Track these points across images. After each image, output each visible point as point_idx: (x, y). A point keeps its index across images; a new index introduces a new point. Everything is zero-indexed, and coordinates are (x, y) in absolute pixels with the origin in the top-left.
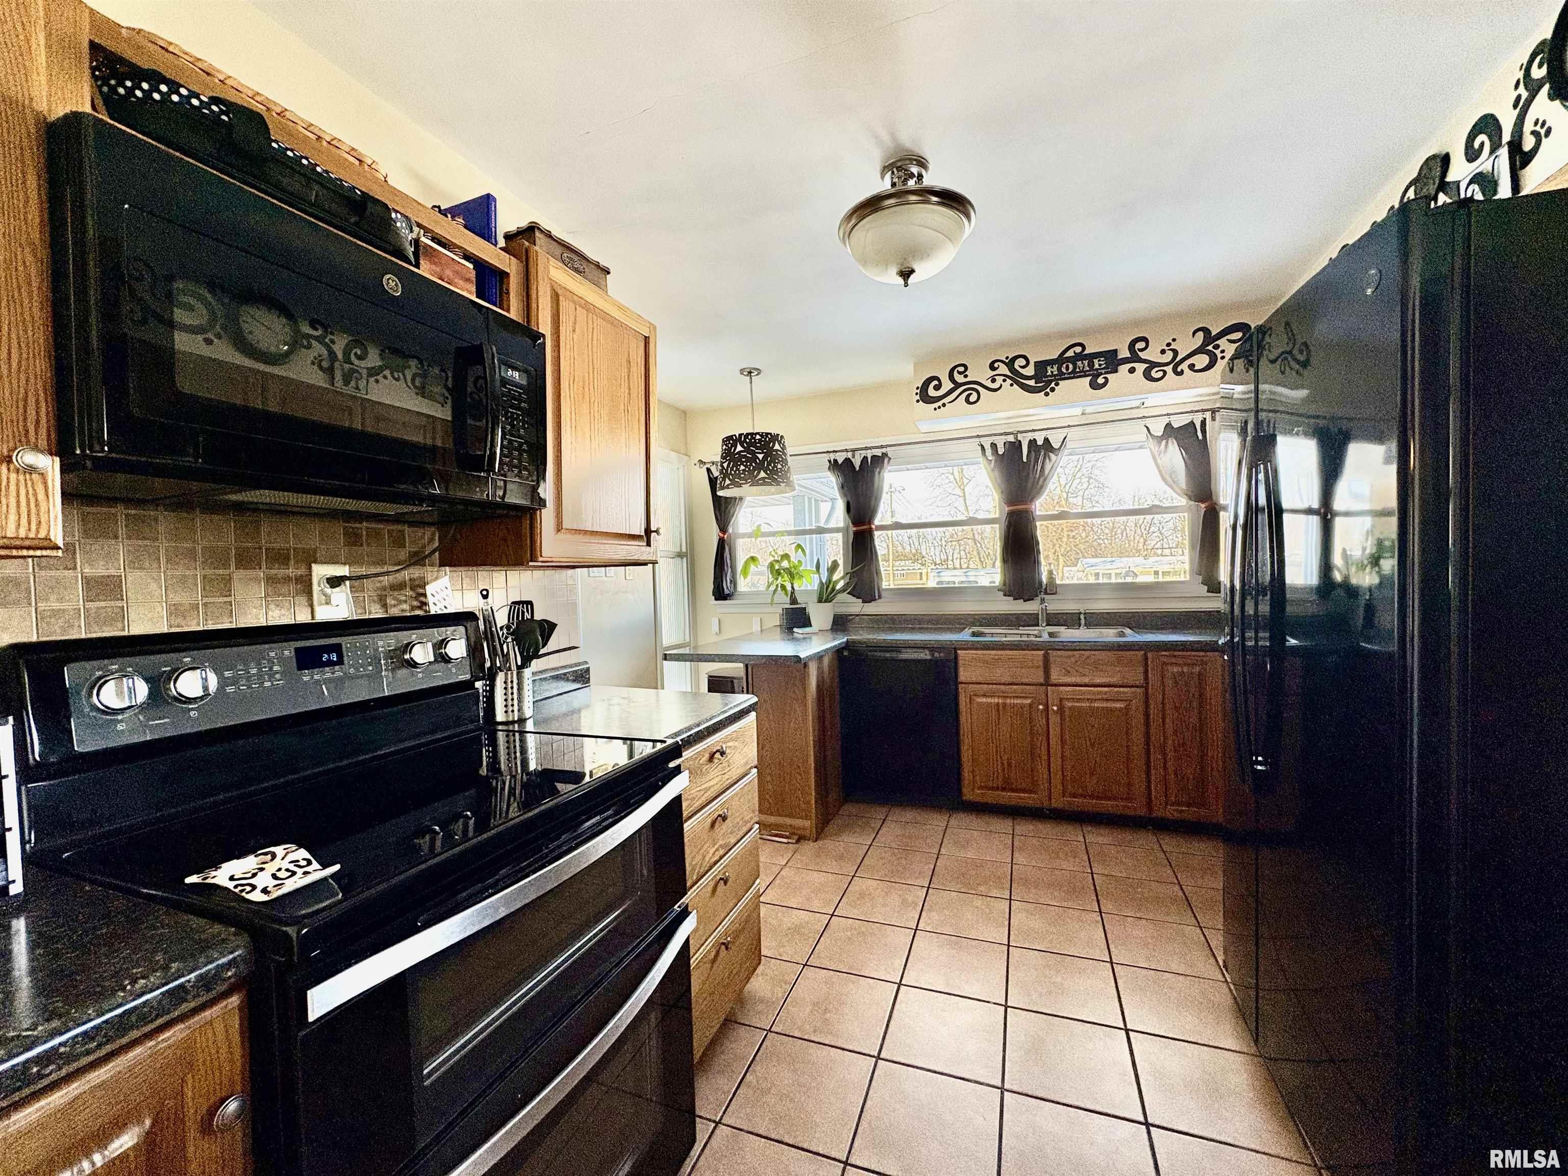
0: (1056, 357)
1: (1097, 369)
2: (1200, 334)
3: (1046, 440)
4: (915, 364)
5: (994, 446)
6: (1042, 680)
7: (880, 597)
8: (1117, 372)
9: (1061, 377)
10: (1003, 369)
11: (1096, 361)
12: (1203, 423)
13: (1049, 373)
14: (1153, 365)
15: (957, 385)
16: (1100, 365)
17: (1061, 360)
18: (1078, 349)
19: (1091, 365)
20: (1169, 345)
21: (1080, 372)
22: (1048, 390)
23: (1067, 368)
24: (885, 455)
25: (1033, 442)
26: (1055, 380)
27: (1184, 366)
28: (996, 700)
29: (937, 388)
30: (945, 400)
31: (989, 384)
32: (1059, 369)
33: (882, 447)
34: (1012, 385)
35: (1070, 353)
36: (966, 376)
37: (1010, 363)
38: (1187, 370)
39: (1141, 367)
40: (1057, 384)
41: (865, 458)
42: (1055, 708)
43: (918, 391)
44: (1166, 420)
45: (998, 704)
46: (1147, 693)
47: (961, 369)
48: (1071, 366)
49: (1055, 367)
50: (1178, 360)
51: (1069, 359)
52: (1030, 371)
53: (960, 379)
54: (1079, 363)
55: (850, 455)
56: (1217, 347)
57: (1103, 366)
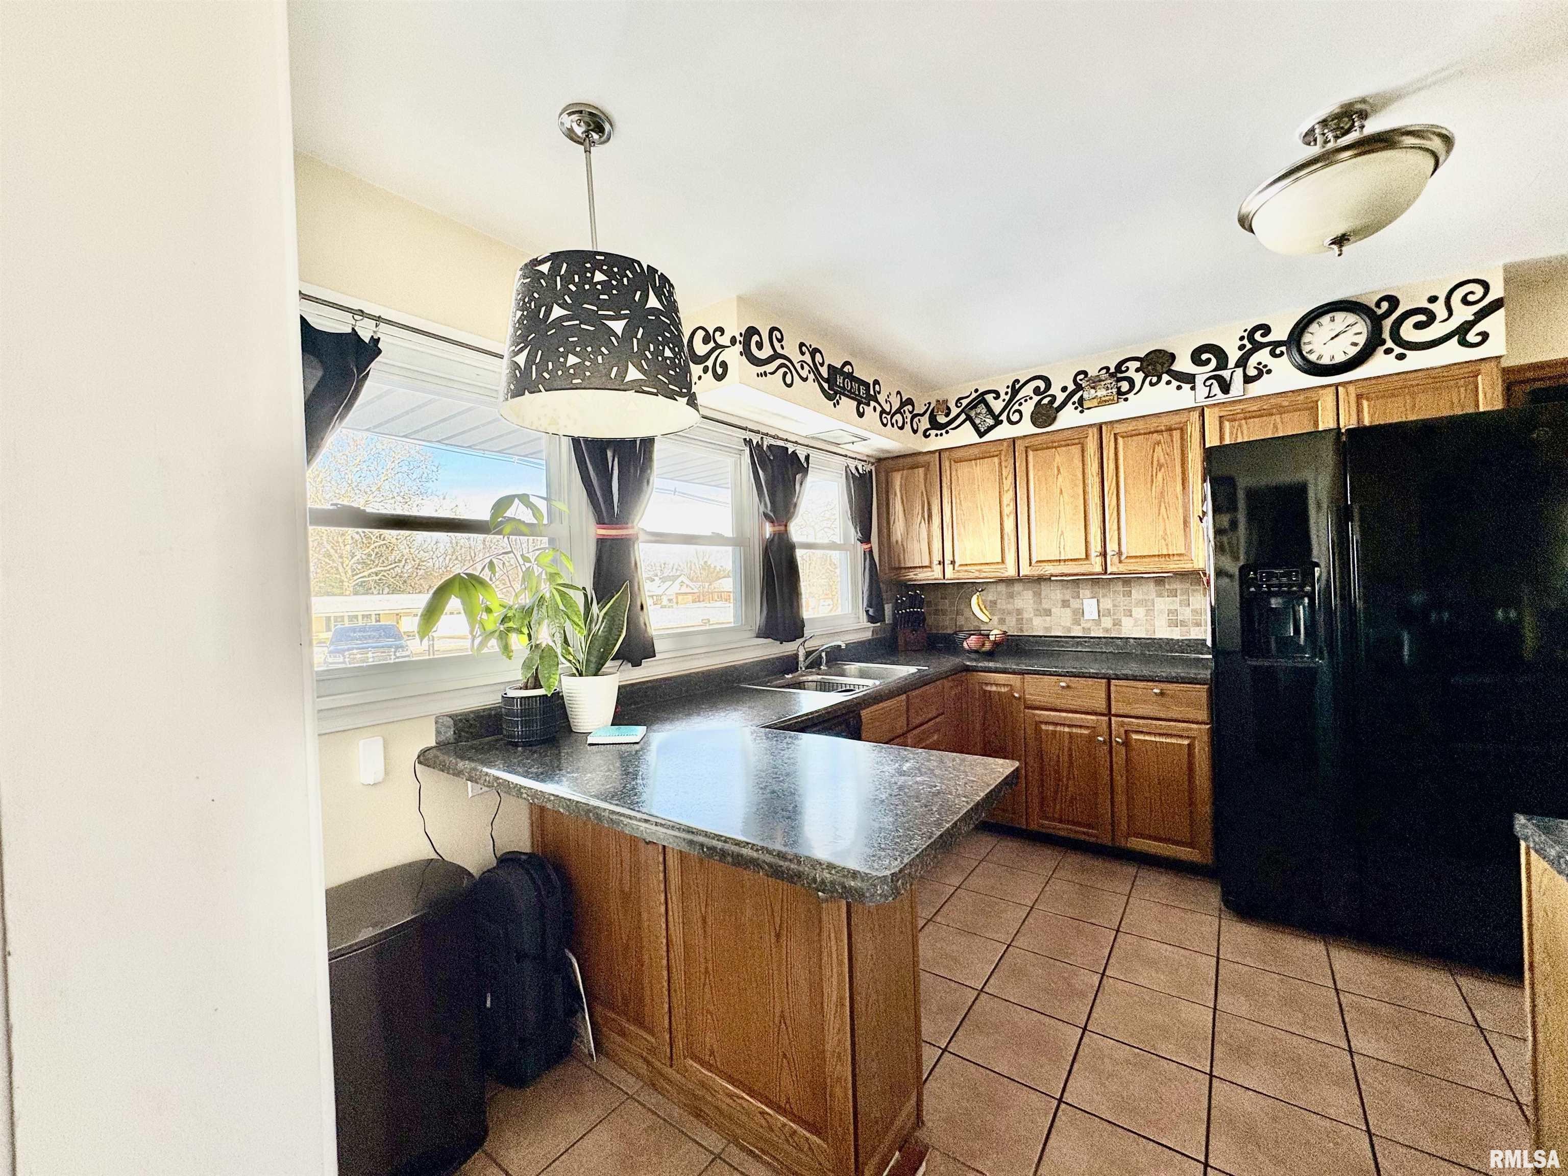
1: (860, 397)
2: (899, 396)
4: (736, 300)
5: (760, 444)
7: (654, 651)
8: (869, 405)
9: (843, 392)
10: (808, 357)
11: (861, 388)
13: (836, 382)
14: (883, 410)
15: (776, 354)
16: (862, 393)
17: (842, 372)
19: (858, 390)
20: (888, 396)
22: (836, 401)
23: (847, 383)
26: (840, 393)
27: (894, 420)
29: (758, 346)
30: (767, 368)
31: (799, 368)
32: (843, 383)
34: (814, 380)
36: (782, 347)
38: (895, 424)
39: (879, 410)
40: (840, 398)
43: (742, 339)
47: (778, 335)
50: (892, 413)
51: (845, 375)
52: (825, 372)
53: (778, 347)
54: (853, 384)
56: (905, 412)
57: (864, 396)
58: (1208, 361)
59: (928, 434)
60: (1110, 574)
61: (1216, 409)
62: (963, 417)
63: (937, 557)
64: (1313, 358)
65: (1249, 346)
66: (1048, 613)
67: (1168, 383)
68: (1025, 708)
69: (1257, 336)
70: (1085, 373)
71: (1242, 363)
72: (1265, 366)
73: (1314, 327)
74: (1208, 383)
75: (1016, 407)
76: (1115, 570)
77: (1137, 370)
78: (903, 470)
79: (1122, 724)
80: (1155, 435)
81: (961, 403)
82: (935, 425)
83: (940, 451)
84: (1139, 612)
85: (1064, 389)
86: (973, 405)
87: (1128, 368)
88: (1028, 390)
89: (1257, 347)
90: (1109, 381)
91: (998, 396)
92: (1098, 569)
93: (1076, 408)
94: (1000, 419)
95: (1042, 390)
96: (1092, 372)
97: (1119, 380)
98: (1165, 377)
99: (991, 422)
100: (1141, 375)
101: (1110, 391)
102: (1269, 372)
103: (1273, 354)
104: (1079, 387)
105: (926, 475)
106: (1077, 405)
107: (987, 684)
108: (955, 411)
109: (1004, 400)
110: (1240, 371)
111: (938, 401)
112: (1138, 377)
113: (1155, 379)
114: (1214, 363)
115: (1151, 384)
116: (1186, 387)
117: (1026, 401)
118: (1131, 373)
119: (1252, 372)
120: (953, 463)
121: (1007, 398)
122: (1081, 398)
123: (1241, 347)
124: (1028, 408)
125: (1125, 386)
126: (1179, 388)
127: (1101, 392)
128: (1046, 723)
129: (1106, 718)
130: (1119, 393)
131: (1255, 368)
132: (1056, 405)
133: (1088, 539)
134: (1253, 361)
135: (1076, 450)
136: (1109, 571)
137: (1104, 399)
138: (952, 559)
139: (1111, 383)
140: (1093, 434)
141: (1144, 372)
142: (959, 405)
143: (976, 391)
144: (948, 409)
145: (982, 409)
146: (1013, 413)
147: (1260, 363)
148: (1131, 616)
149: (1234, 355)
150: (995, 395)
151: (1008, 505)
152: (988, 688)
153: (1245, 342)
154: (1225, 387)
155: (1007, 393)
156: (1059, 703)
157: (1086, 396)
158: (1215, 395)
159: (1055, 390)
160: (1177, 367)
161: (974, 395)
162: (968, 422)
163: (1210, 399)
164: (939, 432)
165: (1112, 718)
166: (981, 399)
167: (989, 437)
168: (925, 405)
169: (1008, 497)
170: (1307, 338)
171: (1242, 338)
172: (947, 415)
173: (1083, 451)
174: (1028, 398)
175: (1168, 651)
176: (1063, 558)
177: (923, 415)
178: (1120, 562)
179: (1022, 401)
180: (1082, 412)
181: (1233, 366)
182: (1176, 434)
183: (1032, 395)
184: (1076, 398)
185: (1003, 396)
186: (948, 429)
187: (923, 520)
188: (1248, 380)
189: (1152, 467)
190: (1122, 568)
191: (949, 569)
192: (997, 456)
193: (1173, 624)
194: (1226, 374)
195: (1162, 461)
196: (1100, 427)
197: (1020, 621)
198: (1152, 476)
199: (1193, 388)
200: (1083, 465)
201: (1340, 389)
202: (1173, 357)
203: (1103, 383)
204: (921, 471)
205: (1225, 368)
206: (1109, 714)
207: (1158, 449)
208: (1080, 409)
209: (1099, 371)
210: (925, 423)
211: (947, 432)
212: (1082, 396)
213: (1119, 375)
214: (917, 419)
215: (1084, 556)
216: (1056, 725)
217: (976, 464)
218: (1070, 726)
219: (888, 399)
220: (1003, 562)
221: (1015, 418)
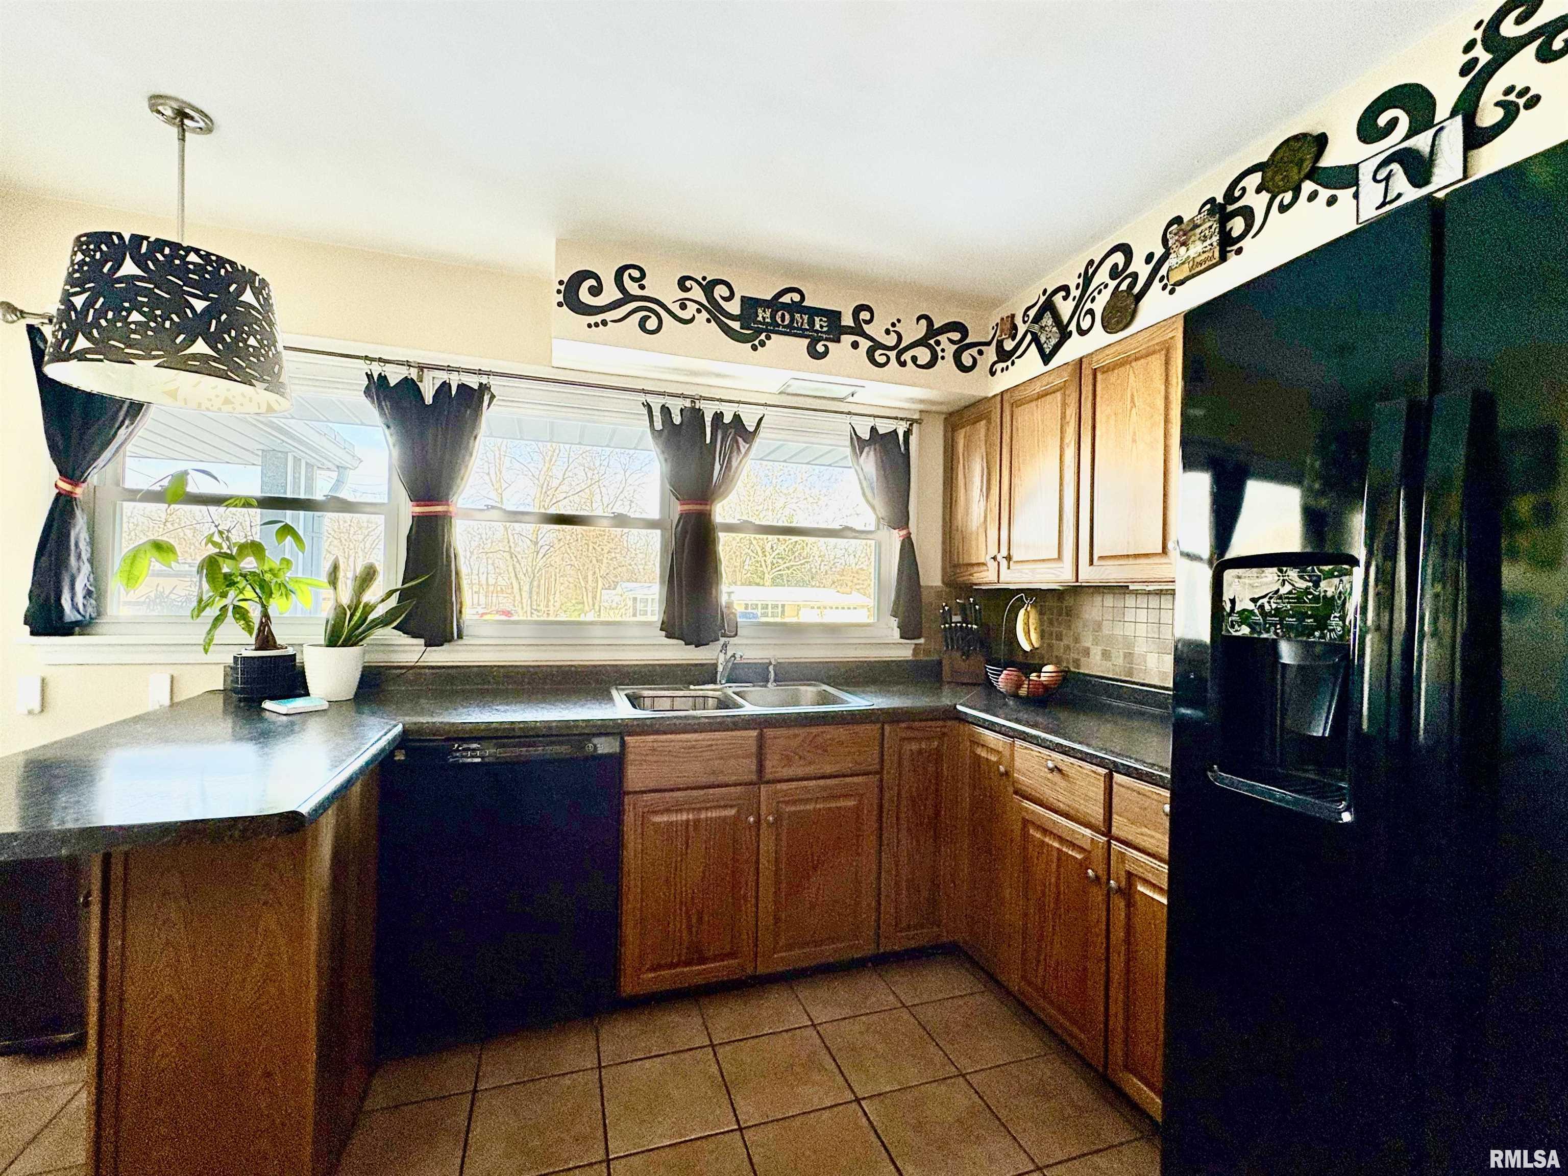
0: (769, 298)
1: (817, 331)
2: (923, 322)
3: (737, 417)
4: (559, 242)
5: (665, 410)
6: (754, 777)
7: (460, 636)
8: (838, 341)
9: (772, 328)
10: (697, 293)
11: (817, 319)
12: (907, 434)
13: (760, 319)
14: (877, 345)
15: (628, 298)
16: (821, 327)
17: (773, 304)
18: (796, 297)
19: (812, 323)
20: (893, 325)
22: (756, 342)
23: (783, 316)
24: (484, 388)
25: (718, 416)
26: (766, 330)
27: (907, 356)
28: (685, 817)
29: (596, 291)
30: (609, 316)
31: (676, 308)
32: (773, 317)
33: (480, 372)
34: (708, 321)
35: (786, 299)
36: (642, 287)
37: (709, 287)
38: (909, 362)
39: (865, 344)
40: (768, 338)
41: (445, 386)
42: (771, 818)
43: (562, 288)
44: (871, 422)
45: (688, 821)
46: (881, 780)
47: (636, 274)
48: (787, 316)
50: (901, 347)
51: (785, 306)
52: (734, 307)
53: (633, 288)
54: (797, 316)
55: (413, 374)
56: (938, 343)
57: (825, 329)
58: (1391, 125)
59: (994, 369)
62: (1029, 337)
63: (992, 549)
65: (1485, 59)
67: (1313, 196)
68: (1014, 792)
69: (1509, 25)
70: (1179, 221)
71: (1466, 100)
72: (1526, 91)
74: (1382, 175)
75: (1088, 305)
77: (1259, 189)
78: (967, 425)
79: (1124, 858)
81: (1028, 316)
82: (1002, 355)
83: (1003, 394)
85: (1149, 258)
86: (1039, 317)
87: (1244, 189)
88: (1103, 275)
89: (1507, 52)
90: (1210, 224)
91: (1067, 297)
93: (1164, 288)
94: (1069, 329)
95: (1121, 268)
96: (1190, 214)
97: (1229, 217)
98: (1308, 187)
99: (1058, 337)
100: (1265, 196)
101: (1209, 242)
104: (1168, 249)
105: (988, 429)
106: (1164, 282)
108: (1021, 330)
109: (1074, 298)
110: (1458, 125)
111: (1005, 319)
112: (1258, 202)
113: (1288, 198)
114: (1402, 127)
115: (1283, 209)
117: (1100, 292)
118: (1249, 198)
119: (1490, 119)
120: (1014, 407)
121: (1079, 293)
122: (1170, 267)
123: (1467, 68)
124: (1102, 304)
125: (1238, 226)
126: (1332, 201)
127: (1195, 249)
128: (1034, 825)
129: (1105, 840)
130: (1228, 242)
131: (1498, 104)
134: (1494, 89)
135: (1156, 362)
137: (1198, 260)
138: (1007, 552)
139: (1210, 227)
141: (1268, 191)
142: (1026, 319)
143: (1045, 291)
144: (1015, 327)
145: (1048, 317)
146: (1084, 317)
147: (1511, 89)
149: (1449, 94)
150: (1065, 294)
151: (1068, 467)
152: (979, 751)
153: (1477, 51)
154: (1421, 172)
155: (1077, 288)
157: (1177, 262)
158: (1399, 196)
159: (1137, 264)
160: (1329, 159)
161: (1043, 299)
162: (1033, 343)
164: (1005, 365)
165: (1112, 841)
166: (1049, 306)
167: (1056, 361)
168: (993, 328)
169: (1070, 453)
171: (1469, 46)
172: (1014, 337)
173: (1166, 363)
174: (1102, 287)
177: (988, 344)
179: (1095, 294)
180: (1172, 292)
181: (1444, 117)
183: (1108, 280)
184: (1164, 270)
185: (1074, 293)
186: (1014, 358)
187: (982, 497)
188: (1477, 140)
191: (1004, 566)
192: (1061, 390)
194: (1425, 141)
199: (1355, 194)
200: (1167, 388)
202: (1322, 141)
203: (1198, 231)
204: (983, 423)
205: (1425, 127)
206: (1108, 833)
208: (1169, 287)
209: (1199, 211)
210: (991, 354)
211: (1013, 363)
212: (1170, 263)
213: (1230, 208)
214: (974, 351)
215: (1160, 551)
216: (1045, 831)
217: (1037, 406)
218: (1061, 839)
219: (892, 329)
220: (1060, 557)
221: (1085, 325)
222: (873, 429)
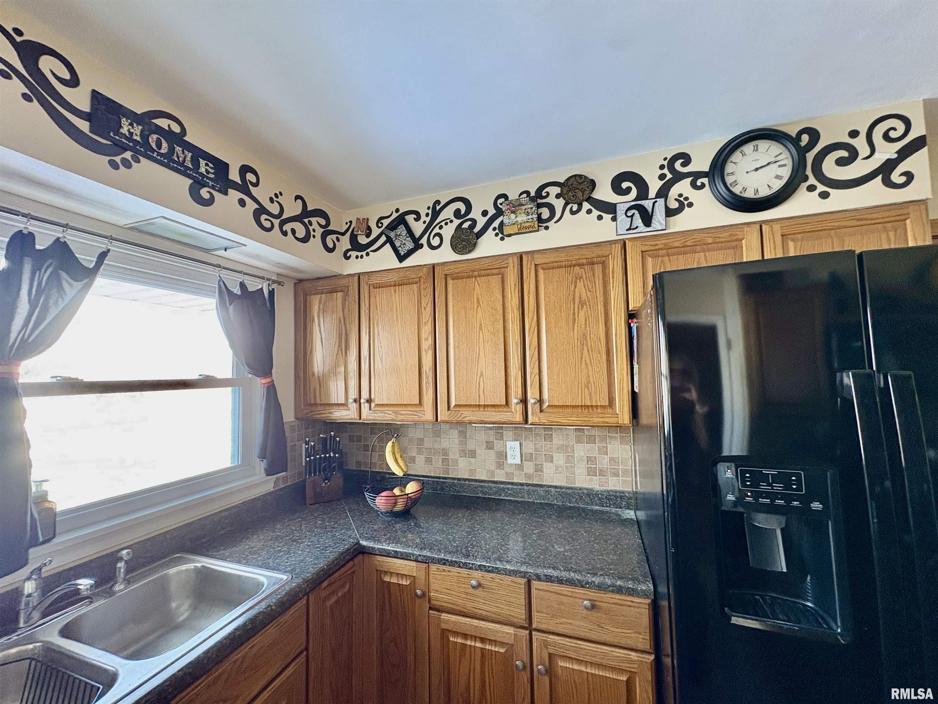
0: (139, 112)
1: (201, 174)
2: (299, 202)
3: (60, 243)
8: (226, 194)
9: (143, 151)
11: (202, 162)
12: (272, 293)
13: (124, 132)
14: (262, 209)
16: (207, 171)
17: (145, 122)
18: (175, 127)
19: (196, 164)
20: (276, 195)
21: (178, 163)
22: (118, 159)
23: (158, 142)
26: (134, 150)
27: (287, 227)
32: (145, 136)
34: (27, 98)
35: (163, 123)
37: (28, 50)
38: (290, 233)
39: (251, 206)
40: (136, 159)
44: (243, 279)
46: (307, 657)
49: (137, 130)
50: (283, 217)
51: (159, 130)
52: (78, 99)
54: (178, 149)
56: (310, 223)
57: (212, 176)
58: (629, 190)
59: (348, 255)
60: (531, 424)
61: (638, 243)
62: (383, 239)
63: (353, 394)
64: (737, 190)
65: (669, 176)
66: (473, 454)
67: (589, 212)
68: (430, 608)
69: (678, 165)
70: (505, 196)
71: (663, 193)
72: (686, 199)
73: (736, 156)
74: (629, 214)
75: (437, 230)
76: (536, 420)
77: (558, 196)
78: (322, 293)
79: (546, 644)
80: (577, 268)
81: (382, 223)
82: (356, 246)
83: (359, 275)
84: (560, 459)
85: (485, 213)
86: (392, 227)
87: (548, 194)
88: (448, 213)
89: (678, 177)
90: (530, 206)
91: (418, 219)
92: (519, 418)
93: (497, 235)
94: (420, 242)
95: (463, 212)
96: (513, 196)
97: (539, 206)
98: (586, 206)
99: (410, 245)
100: (562, 201)
101: (530, 217)
102: (690, 205)
103: (694, 185)
104: (499, 212)
105: (344, 300)
106: (497, 231)
107: (386, 573)
108: (376, 232)
109: (424, 222)
110: (661, 202)
111: (358, 219)
112: (559, 204)
113: (575, 208)
114: (634, 193)
115: (573, 213)
116: (607, 217)
117: (446, 224)
118: (551, 199)
119: (674, 205)
120: (371, 288)
121: (428, 220)
122: (502, 224)
123: (662, 177)
124: (448, 232)
125: (545, 213)
126: (600, 218)
127: (522, 218)
128: (456, 634)
129: (527, 632)
130: (540, 220)
131: (676, 199)
132: (476, 230)
133: (509, 383)
134: (674, 191)
135: (495, 281)
136: (530, 420)
137: (524, 225)
138: (368, 397)
139: (532, 208)
140: (513, 264)
141: (564, 199)
142: (380, 225)
143: (397, 210)
144: (369, 228)
145: (401, 229)
146: (434, 237)
147: (680, 195)
148: (552, 462)
149: (654, 186)
150: (415, 217)
151: (426, 339)
152: (387, 579)
153: (666, 171)
154: (647, 219)
155: (427, 215)
156: (469, 606)
157: (506, 221)
158: (637, 227)
159: (475, 214)
160: (598, 195)
161: (395, 215)
162: (388, 244)
163: (631, 231)
164: (359, 254)
165: (533, 633)
166: (401, 220)
167: (408, 262)
168: (347, 223)
169: (427, 329)
170: (729, 168)
171: (662, 167)
172: (368, 236)
173: (503, 282)
174: (448, 221)
175: (588, 504)
176: (482, 403)
177: (343, 234)
178: (541, 411)
179: (443, 224)
180: (502, 239)
181: (654, 197)
182: (598, 268)
183: (453, 218)
184: (496, 224)
185: (423, 218)
186: (368, 250)
187: (340, 351)
188: (670, 213)
189: (574, 304)
190: (543, 418)
191: (365, 407)
192: (416, 283)
193: (591, 472)
194: (647, 204)
195: (584, 297)
196: (521, 256)
197: (445, 461)
198: (574, 314)
199: (614, 219)
200: (503, 297)
201: (764, 227)
202: (593, 184)
203: (524, 208)
204: (340, 294)
205: (646, 198)
206: (529, 626)
207: (580, 284)
208: (500, 235)
209: (520, 196)
210: (345, 243)
211: (368, 254)
212: (502, 221)
213: (540, 201)
214: (334, 237)
215: (504, 403)
216: (465, 636)
217: (395, 291)
218: (483, 640)
219: (275, 199)
220: (420, 403)
221: (435, 242)
222: (242, 285)
